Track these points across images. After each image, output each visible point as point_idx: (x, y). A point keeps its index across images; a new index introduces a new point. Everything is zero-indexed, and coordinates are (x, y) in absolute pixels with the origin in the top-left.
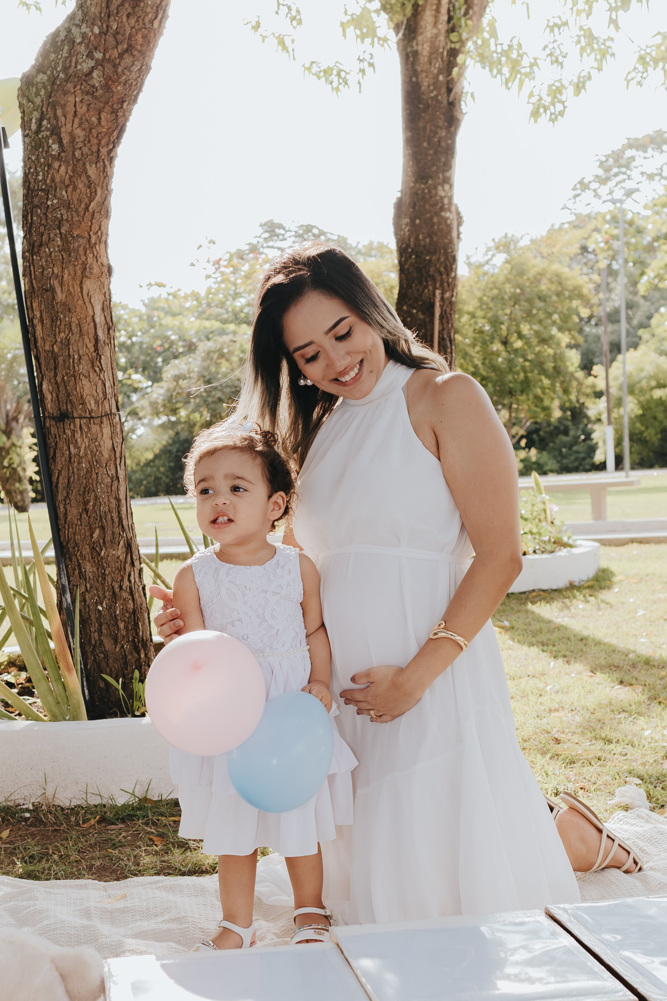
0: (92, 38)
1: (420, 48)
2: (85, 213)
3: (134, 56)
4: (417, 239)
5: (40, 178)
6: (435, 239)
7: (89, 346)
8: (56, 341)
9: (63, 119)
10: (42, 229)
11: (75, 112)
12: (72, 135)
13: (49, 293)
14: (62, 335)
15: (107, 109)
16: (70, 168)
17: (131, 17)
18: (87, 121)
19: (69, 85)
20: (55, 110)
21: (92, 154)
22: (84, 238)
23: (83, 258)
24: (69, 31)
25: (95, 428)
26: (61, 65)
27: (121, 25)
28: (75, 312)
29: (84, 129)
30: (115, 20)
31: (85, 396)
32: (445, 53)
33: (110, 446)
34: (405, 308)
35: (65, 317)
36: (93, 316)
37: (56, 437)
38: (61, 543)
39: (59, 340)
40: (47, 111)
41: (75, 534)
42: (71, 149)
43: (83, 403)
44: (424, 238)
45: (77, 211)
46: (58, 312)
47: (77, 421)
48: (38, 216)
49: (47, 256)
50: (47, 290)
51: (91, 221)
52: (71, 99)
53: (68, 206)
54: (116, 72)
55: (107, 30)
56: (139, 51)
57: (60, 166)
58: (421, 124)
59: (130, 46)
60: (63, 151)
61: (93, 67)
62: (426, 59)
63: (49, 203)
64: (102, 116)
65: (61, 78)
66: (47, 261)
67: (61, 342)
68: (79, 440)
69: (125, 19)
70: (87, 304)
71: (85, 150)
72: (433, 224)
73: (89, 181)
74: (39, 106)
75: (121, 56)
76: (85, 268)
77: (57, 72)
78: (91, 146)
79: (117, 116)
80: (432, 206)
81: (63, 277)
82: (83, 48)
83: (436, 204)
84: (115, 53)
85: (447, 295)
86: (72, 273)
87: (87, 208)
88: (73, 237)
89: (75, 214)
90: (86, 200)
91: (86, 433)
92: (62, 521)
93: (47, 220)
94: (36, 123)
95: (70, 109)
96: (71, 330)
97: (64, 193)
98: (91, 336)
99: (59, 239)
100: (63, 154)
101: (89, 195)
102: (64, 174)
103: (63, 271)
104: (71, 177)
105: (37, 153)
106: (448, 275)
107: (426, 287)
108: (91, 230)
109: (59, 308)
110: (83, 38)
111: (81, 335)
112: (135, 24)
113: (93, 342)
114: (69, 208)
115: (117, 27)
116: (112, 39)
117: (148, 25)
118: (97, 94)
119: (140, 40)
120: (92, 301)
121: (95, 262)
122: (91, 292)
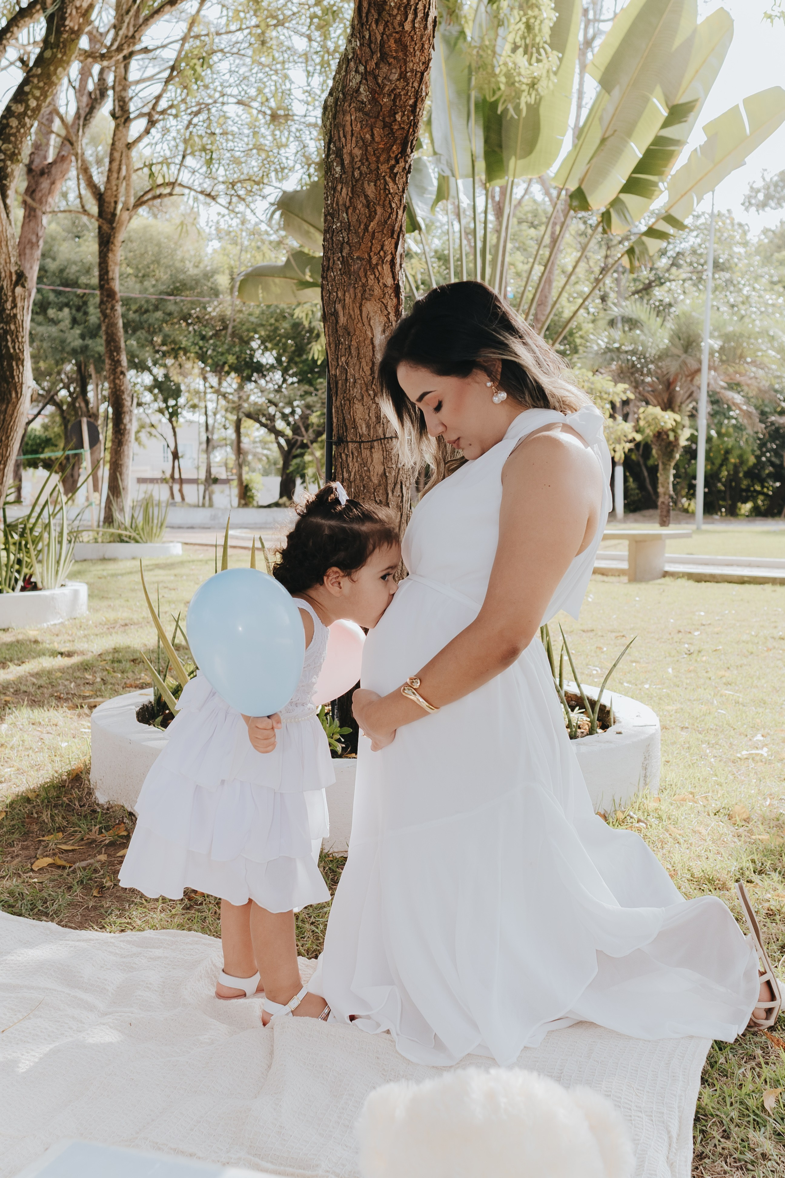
0: (357, 52)
2: (364, 233)
3: (390, 64)
5: (328, 202)
7: (366, 370)
8: (338, 365)
9: (343, 139)
10: (329, 252)
11: (352, 131)
12: (351, 154)
13: (333, 317)
14: (343, 359)
15: (379, 123)
16: (350, 189)
17: (379, 23)
18: (363, 139)
19: (346, 104)
20: (338, 131)
21: (371, 172)
22: (364, 259)
23: (364, 280)
25: (366, 453)
26: (341, 84)
27: (372, 32)
28: (355, 335)
29: (361, 148)
30: (367, 29)
31: (357, 420)
33: (381, 471)
35: (345, 340)
36: (372, 339)
37: (336, 461)
39: (340, 364)
40: (333, 133)
42: (351, 170)
43: (355, 428)
45: (356, 232)
46: (340, 336)
47: (350, 445)
48: (327, 241)
49: (331, 280)
50: (332, 315)
51: (371, 242)
52: (348, 118)
53: (348, 227)
54: (378, 83)
55: (364, 42)
56: (394, 58)
57: (342, 188)
59: (383, 54)
60: (345, 173)
61: (360, 82)
63: (334, 227)
64: (375, 132)
65: (341, 98)
66: (332, 286)
68: (350, 464)
69: (375, 27)
70: (367, 327)
71: (364, 169)
73: (368, 201)
74: (328, 129)
75: (378, 66)
76: (365, 291)
77: (337, 92)
78: (370, 164)
79: (392, 129)
81: (344, 300)
82: (353, 63)
86: (353, 296)
87: (366, 229)
88: (352, 259)
89: (355, 236)
90: (365, 220)
91: (357, 457)
93: (332, 244)
94: (327, 147)
95: (348, 128)
96: (350, 353)
97: (345, 215)
98: (368, 359)
99: (339, 263)
100: (343, 176)
101: (368, 215)
102: (345, 196)
103: (344, 295)
104: (351, 198)
108: (371, 251)
109: (340, 332)
110: (353, 53)
111: (359, 358)
112: (384, 29)
113: (370, 365)
114: (349, 230)
115: (370, 36)
116: (368, 50)
117: (399, 29)
118: (366, 109)
119: (393, 46)
120: (372, 323)
121: (376, 284)
122: (372, 314)
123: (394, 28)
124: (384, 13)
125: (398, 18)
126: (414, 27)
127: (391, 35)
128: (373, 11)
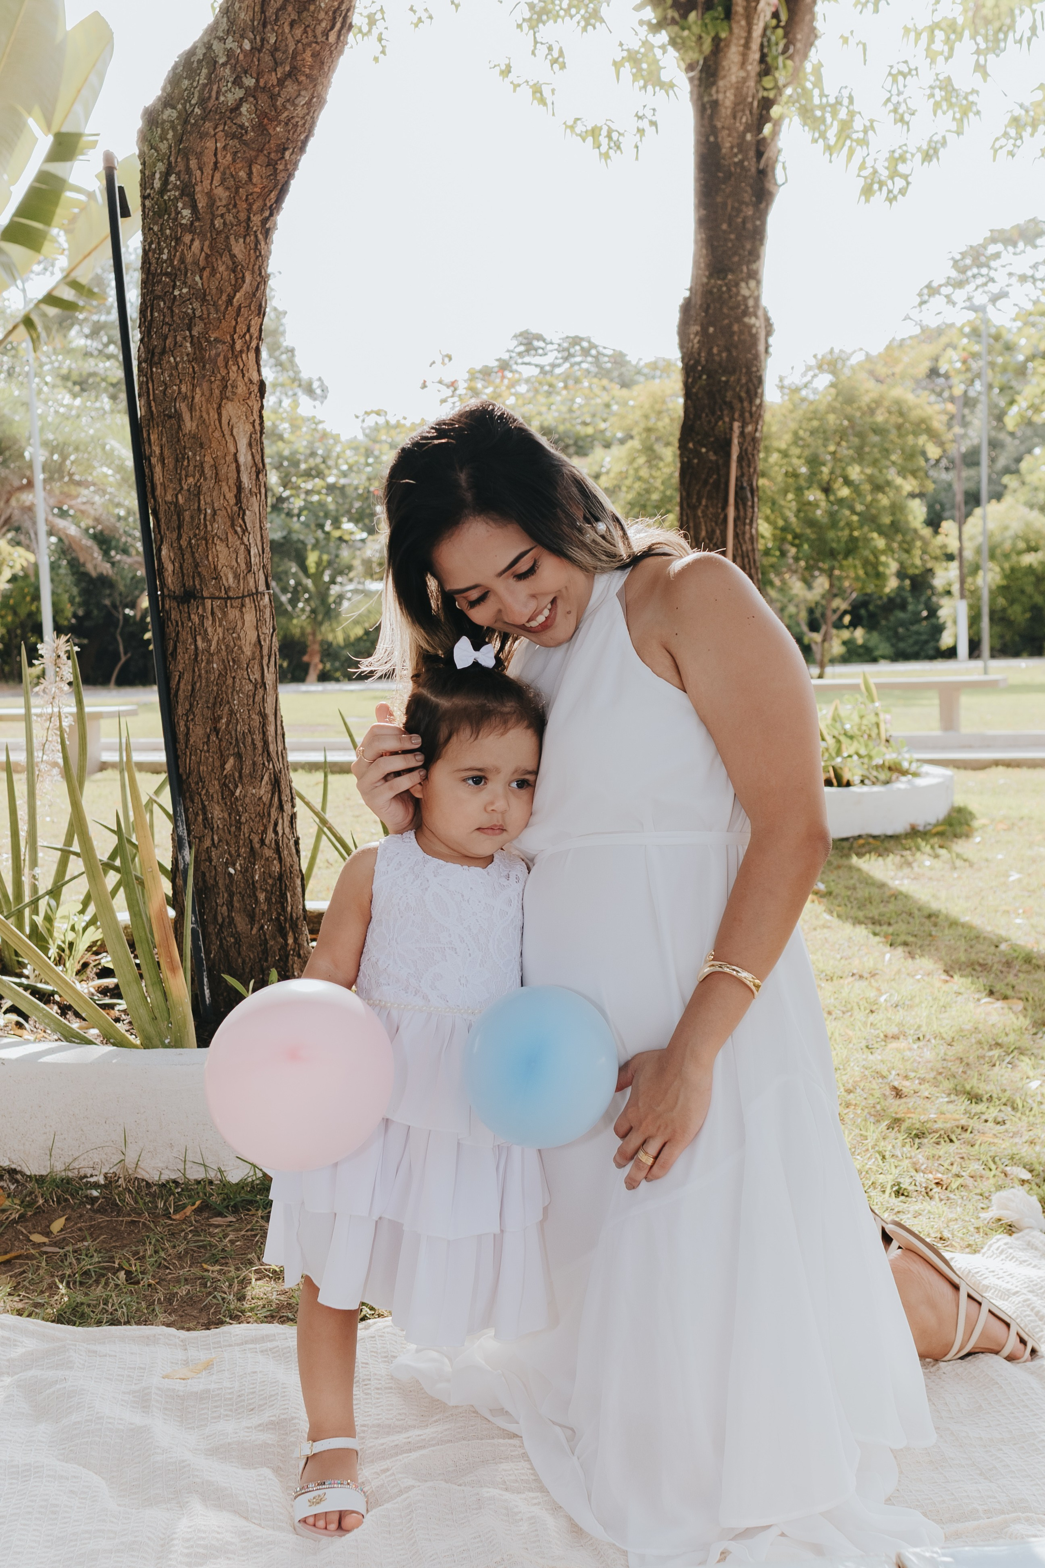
0: (241, 57)
1: (721, 96)
2: (227, 308)
3: (300, 83)
4: (710, 353)
5: (165, 257)
6: (734, 354)
7: (227, 497)
8: (182, 488)
9: (198, 173)
10: (166, 329)
11: (216, 163)
12: (210, 195)
13: (173, 421)
14: (191, 480)
15: (262, 159)
16: (207, 243)
17: (296, 26)
18: (232, 176)
19: (207, 124)
20: (188, 160)
21: (239, 223)
22: (224, 343)
23: (223, 372)
24: (209, 47)
25: (233, 613)
26: (196, 95)
27: (281, 36)
28: (210, 447)
29: (228, 188)
30: (273, 29)
31: (220, 567)
32: (755, 104)
33: (254, 639)
34: (691, 445)
35: (195, 455)
36: (235, 454)
37: (177, 625)
38: (179, 776)
39: (185, 487)
40: (176, 162)
41: (199, 763)
42: (208, 216)
43: (218, 578)
44: (720, 352)
45: (215, 304)
46: (185, 448)
47: (208, 603)
48: (160, 311)
49: (172, 368)
50: (170, 417)
51: (236, 320)
52: (210, 144)
53: (203, 297)
54: (274, 106)
55: (262, 45)
56: (307, 76)
57: (192, 240)
58: (719, 199)
59: (294, 68)
60: (198, 219)
61: (241, 99)
62: (729, 112)
63: (176, 293)
64: (254, 170)
65: (197, 115)
66: (171, 375)
67: (189, 490)
68: (209, 630)
69: (287, 29)
70: (228, 437)
71: (229, 218)
72: (733, 334)
73: (234, 263)
74: (165, 154)
75: (281, 82)
76: (226, 386)
77: (191, 105)
78: (238, 212)
79: (276, 170)
80: (732, 308)
81: (193, 398)
82: (228, 71)
83: (738, 306)
84: (273, 79)
85: (749, 428)
86: (207, 393)
87: (230, 301)
88: (207, 340)
89: (212, 310)
90: (229, 289)
91: (220, 620)
92: (181, 745)
93: (172, 317)
94: (160, 179)
95: (209, 159)
96: (202, 473)
97: (197, 278)
98: (232, 482)
99: (188, 345)
100: (197, 224)
101: (233, 282)
102: (197, 252)
103: (193, 390)
104: (207, 256)
105: (160, 221)
106: (751, 402)
107: (721, 418)
108: (235, 332)
109: (186, 442)
110: (229, 56)
111: (218, 480)
112: (302, 36)
113: (235, 490)
114: (204, 300)
115: (276, 41)
116: (268, 58)
117: (321, 39)
118: (246, 138)
119: (309, 60)
120: (235, 433)
121: (240, 378)
122: (234, 420)
123: (315, 37)
124: (305, 14)
126: (338, 40)
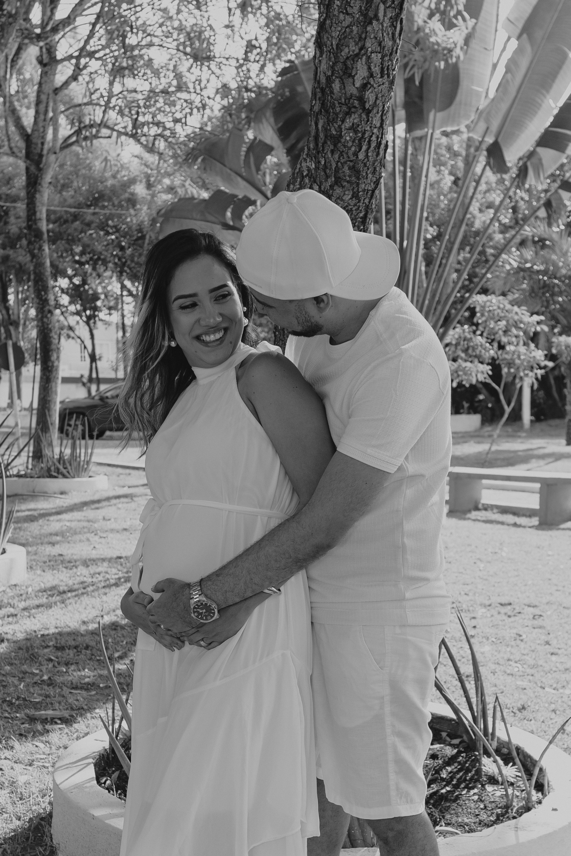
27: (327, 160)
110: (308, 170)
112: (339, 158)
115: (325, 163)
116: (322, 173)
117: (352, 158)
119: (347, 172)
123: (349, 157)
124: (339, 145)
125: (353, 149)
126: (367, 156)
127: (345, 163)
128: (329, 143)
